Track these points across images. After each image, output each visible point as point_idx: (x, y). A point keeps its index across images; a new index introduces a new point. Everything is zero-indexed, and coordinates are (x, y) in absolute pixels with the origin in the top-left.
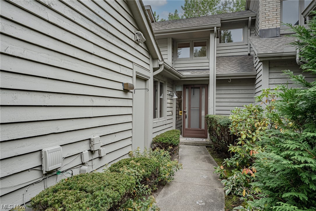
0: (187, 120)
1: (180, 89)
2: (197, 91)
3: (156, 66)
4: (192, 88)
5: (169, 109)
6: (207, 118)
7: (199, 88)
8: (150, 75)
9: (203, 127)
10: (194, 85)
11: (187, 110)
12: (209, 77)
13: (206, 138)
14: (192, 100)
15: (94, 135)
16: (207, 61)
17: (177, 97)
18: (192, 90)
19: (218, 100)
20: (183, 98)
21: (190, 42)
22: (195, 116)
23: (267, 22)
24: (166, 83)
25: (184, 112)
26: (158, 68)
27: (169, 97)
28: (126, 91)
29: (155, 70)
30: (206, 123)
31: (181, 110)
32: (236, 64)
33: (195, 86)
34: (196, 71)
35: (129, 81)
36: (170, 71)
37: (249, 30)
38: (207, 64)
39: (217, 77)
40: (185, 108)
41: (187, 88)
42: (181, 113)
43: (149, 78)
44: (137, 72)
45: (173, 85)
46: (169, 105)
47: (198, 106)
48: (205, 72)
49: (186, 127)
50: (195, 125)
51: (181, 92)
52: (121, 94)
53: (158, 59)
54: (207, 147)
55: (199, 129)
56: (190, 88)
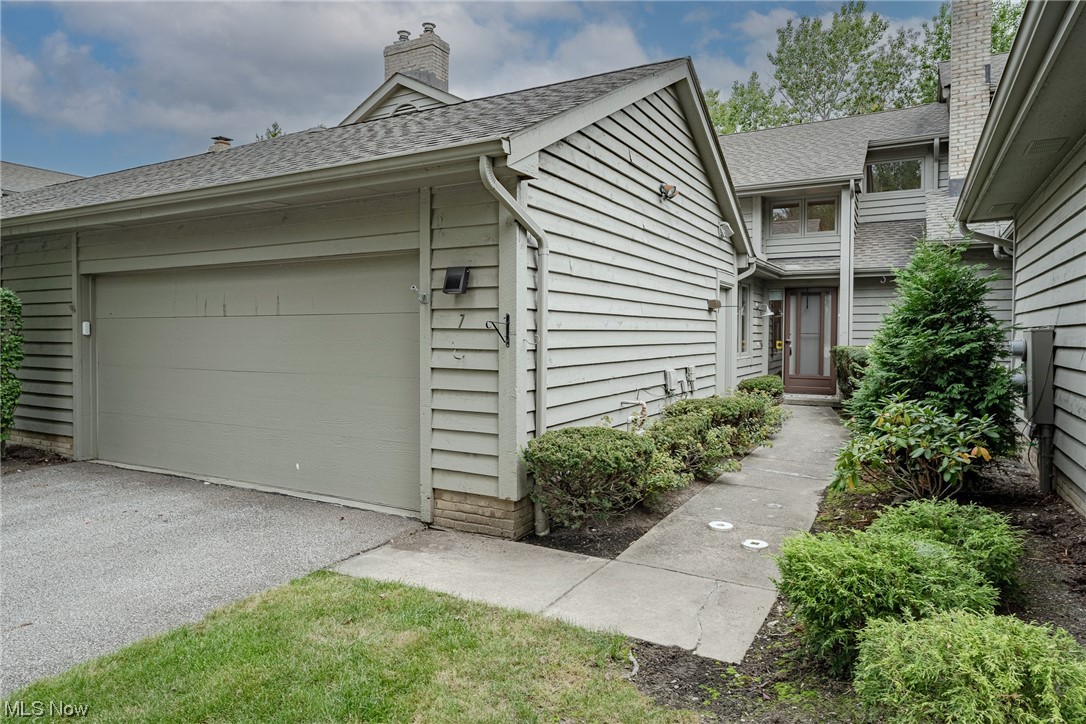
0: (792, 359)
1: (777, 296)
2: (814, 302)
3: (744, 265)
4: (803, 294)
5: (756, 337)
6: (834, 353)
7: (819, 294)
8: (733, 280)
9: (827, 373)
10: (808, 288)
11: (792, 339)
12: (839, 274)
13: (834, 394)
14: (804, 319)
15: (669, 367)
16: (836, 239)
17: (772, 313)
18: (805, 298)
19: (859, 318)
20: (783, 314)
21: (800, 202)
22: (809, 350)
23: (961, 165)
24: (752, 287)
25: (787, 343)
26: (746, 269)
27: (756, 313)
28: (710, 310)
29: (741, 271)
30: (833, 362)
31: (780, 340)
32: (901, 243)
33: (810, 291)
34: (811, 261)
35: (712, 296)
36: (764, 269)
37: (936, 164)
38: (835, 247)
39: (855, 273)
40: (787, 335)
41: (792, 294)
42: (780, 345)
43: (733, 285)
44: (721, 282)
45: (762, 289)
46: (756, 329)
47: (817, 331)
48: (831, 263)
49: (791, 372)
50: (809, 368)
51: (780, 302)
52: (704, 315)
53: (746, 253)
54: (834, 408)
55: (819, 377)
56: (800, 295)
